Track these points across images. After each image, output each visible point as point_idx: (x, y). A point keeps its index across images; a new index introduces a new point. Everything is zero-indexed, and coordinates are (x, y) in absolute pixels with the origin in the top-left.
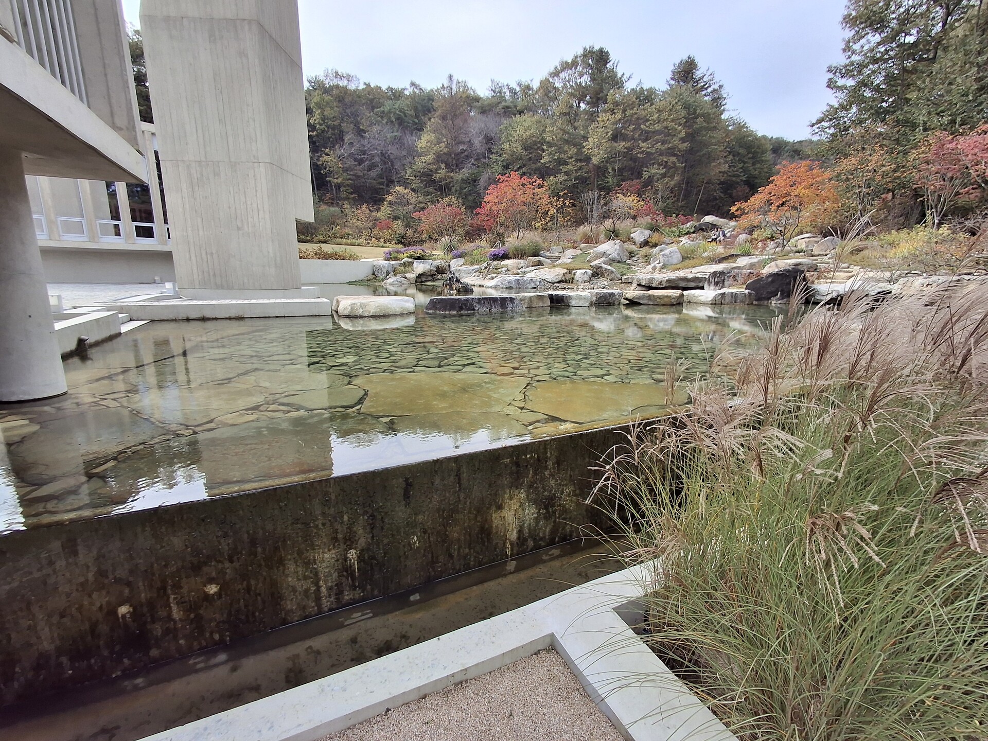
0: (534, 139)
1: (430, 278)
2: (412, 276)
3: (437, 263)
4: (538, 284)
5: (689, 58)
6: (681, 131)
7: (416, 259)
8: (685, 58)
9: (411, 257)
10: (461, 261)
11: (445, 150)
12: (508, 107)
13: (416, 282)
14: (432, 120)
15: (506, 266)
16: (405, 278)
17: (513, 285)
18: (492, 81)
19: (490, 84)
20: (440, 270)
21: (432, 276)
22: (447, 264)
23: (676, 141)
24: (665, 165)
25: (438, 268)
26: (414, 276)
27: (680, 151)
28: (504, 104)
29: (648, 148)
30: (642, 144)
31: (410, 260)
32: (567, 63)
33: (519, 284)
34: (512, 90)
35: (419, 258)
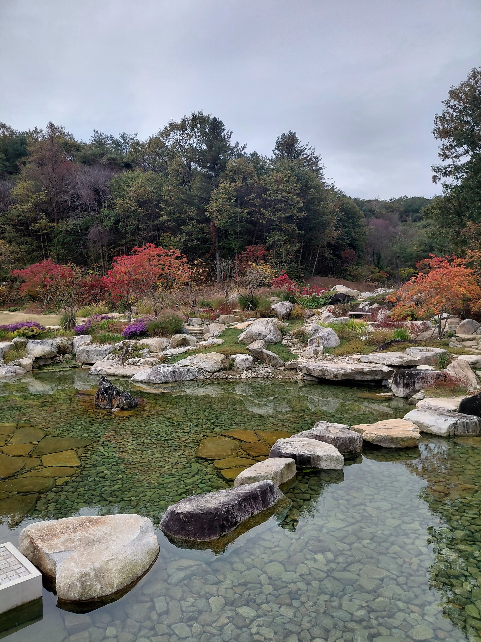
0: (150, 196)
1: (50, 361)
2: (27, 361)
3: (58, 340)
4: (196, 374)
5: (290, 132)
6: (298, 202)
7: (29, 338)
8: (287, 132)
9: (23, 336)
10: (88, 338)
11: (46, 199)
12: (114, 159)
13: (33, 368)
14: (28, 166)
15: (147, 346)
16: (20, 365)
17: (170, 379)
18: (96, 132)
19: (93, 135)
20: (62, 350)
21: (52, 358)
22: (70, 342)
23: (294, 211)
24: (286, 232)
25: (59, 347)
26: (30, 361)
27: (298, 218)
28: (109, 156)
29: (270, 215)
30: (263, 211)
31: (23, 340)
32: (176, 124)
33: (175, 376)
34: (116, 142)
35: (34, 337)
